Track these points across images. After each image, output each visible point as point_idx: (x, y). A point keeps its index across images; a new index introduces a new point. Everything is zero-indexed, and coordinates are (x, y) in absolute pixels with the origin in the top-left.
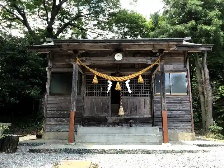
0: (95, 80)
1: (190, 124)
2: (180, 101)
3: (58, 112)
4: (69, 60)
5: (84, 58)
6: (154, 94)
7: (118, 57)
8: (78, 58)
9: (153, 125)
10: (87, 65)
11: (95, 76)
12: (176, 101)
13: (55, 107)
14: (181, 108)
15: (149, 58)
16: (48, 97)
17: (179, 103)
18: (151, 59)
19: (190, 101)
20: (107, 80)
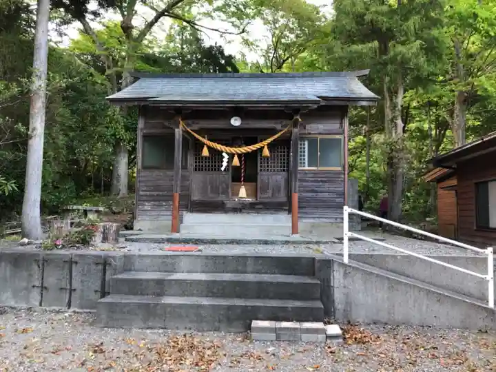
0: (205, 152)
3: (155, 193)
4: (171, 124)
5: (190, 122)
7: (236, 122)
8: (182, 120)
9: (290, 212)
10: (193, 131)
11: (205, 146)
13: (152, 186)
14: (331, 189)
15: (279, 121)
16: (140, 171)
17: (325, 182)
18: (281, 123)
19: (344, 178)
20: (222, 152)
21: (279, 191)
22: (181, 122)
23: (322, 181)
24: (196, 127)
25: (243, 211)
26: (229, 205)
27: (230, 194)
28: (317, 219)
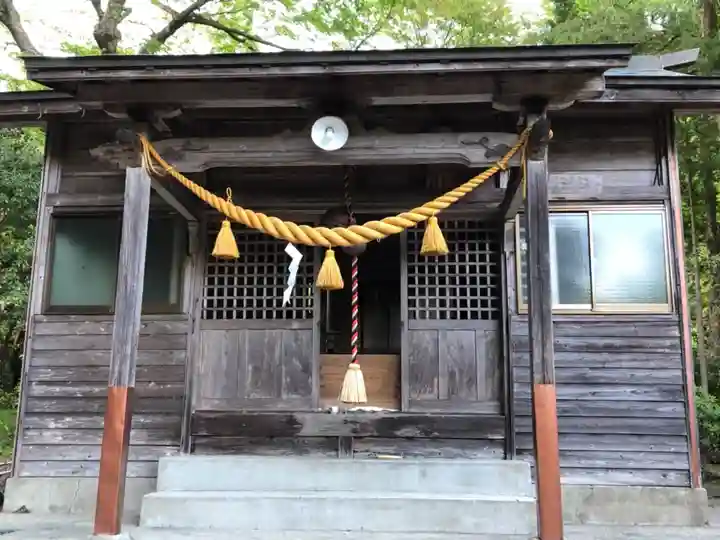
1: (682, 446)
2: (634, 342)
3: (78, 390)
4: (112, 152)
5: (176, 144)
6: (512, 306)
7: (329, 136)
8: (153, 139)
9: (509, 449)
10: (189, 176)
11: (226, 224)
12: (617, 342)
13: (68, 367)
14: (640, 374)
15: (476, 137)
16: (36, 322)
17: (629, 349)
18: (483, 143)
19: (681, 338)
20: (284, 243)
21: (472, 381)
22: (147, 146)
23: (609, 349)
24: (197, 161)
25: (357, 446)
26: (310, 427)
27: (315, 390)
28: (601, 474)
